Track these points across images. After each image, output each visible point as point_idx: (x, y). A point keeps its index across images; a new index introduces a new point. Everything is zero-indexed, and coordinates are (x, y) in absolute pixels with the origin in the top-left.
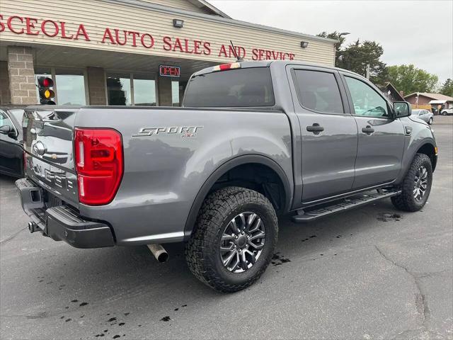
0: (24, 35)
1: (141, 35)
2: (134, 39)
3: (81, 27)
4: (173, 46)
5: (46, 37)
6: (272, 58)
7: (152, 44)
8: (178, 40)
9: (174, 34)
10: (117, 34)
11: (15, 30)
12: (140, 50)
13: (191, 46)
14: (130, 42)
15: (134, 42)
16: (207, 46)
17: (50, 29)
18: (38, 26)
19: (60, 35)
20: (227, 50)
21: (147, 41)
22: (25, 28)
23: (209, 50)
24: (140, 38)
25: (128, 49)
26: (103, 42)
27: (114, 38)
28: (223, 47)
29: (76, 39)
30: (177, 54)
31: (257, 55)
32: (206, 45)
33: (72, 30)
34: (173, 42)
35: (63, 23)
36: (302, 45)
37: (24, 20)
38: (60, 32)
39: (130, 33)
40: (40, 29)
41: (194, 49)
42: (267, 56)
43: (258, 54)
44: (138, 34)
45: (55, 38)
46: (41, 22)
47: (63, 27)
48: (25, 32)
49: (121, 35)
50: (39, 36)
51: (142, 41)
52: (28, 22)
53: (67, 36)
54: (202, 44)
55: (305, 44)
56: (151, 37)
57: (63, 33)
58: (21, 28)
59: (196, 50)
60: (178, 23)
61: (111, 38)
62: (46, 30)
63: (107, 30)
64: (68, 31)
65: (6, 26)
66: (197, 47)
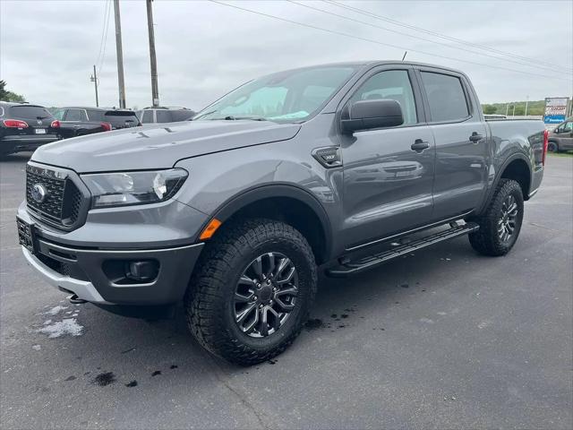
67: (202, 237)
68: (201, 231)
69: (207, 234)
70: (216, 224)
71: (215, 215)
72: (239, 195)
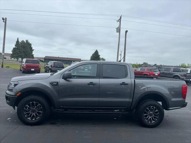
67: (17, 95)
68: (17, 94)
69: (18, 95)
70: (20, 93)
71: (20, 92)
72: (25, 89)
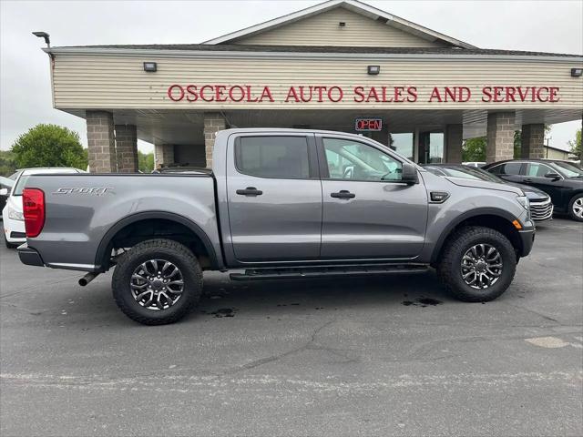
0: (214, 102)
1: (328, 89)
2: (320, 94)
3: (266, 88)
4: (366, 96)
5: (233, 102)
6: (517, 97)
7: (341, 97)
8: (373, 89)
9: (368, 83)
10: (302, 91)
11: (207, 99)
12: (327, 105)
13: (390, 94)
14: (316, 97)
15: (320, 98)
16: (412, 92)
17: (237, 94)
18: (226, 92)
19: (246, 99)
20: (442, 92)
21: (335, 95)
22: (215, 95)
23: (415, 96)
24: (327, 92)
25: (313, 105)
26: (287, 101)
27: (299, 96)
28: (436, 90)
29: (261, 101)
30: (372, 105)
31: (490, 95)
32: (412, 90)
33: (257, 92)
34: (366, 92)
35: (249, 87)
36: (574, 74)
37: (214, 88)
38: (246, 95)
39: (316, 88)
40: (228, 95)
41: (394, 96)
42: (508, 94)
43: (492, 93)
44: (325, 88)
45: (242, 102)
46: (229, 88)
47: (249, 91)
48: (215, 99)
49: (306, 91)
50: (227, 102)
51: (329, 95)
52: (217, 90)
53: (252, 99)
54: (406, 89)
55: (577, 72)
56: (340, 90)
57: (249, 97)
58: (212, 95)
59: (396, 98)
60: (373, 69)
61: (295, 96)
62: (233, 95)
63: (292, 88)
64: (254, 94)
65: (199, 95)
66: (397, 94)
